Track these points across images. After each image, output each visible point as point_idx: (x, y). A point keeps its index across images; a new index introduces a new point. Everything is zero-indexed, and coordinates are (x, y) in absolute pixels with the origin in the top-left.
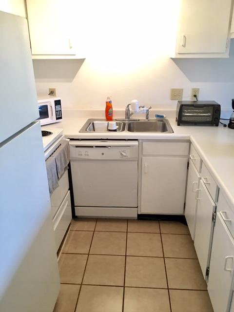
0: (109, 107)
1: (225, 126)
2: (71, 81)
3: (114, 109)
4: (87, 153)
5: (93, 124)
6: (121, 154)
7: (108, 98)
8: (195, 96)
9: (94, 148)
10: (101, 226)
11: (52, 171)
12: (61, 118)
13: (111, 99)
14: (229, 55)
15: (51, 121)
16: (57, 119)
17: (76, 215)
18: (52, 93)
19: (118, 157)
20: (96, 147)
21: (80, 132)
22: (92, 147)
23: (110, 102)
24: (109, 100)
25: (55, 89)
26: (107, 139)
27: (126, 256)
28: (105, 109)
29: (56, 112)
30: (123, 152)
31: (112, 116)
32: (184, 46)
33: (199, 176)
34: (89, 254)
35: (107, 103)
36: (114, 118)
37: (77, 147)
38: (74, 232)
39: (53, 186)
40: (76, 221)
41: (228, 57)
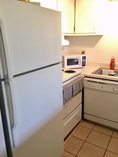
0: (113, 62)
2: (94, 47)
3: (116, 63)
4: (90, 85)
5: (102, 70)
6: (113, 89)
7: (113, 57)
9: (98, 83)
10: (97, 128)
11: (69, 90)
12: (85, 66)
13: (115, 58)
15: (79, 66)
16: (83, 66)
17: (84, 118)
18: (83, 53)
19: (111, 90)
20: (99, 83)
21: (91, 74)
22: (97, 82)
23: (114, 59)
24: (113, 58)
25: (85, 51)
26: (106, 79)
27: (106, 150)
28: (110, 63)
29: (82, 62)
30: (115, 88)
31: (114, 67)
34: (85, 141)
35: (111, 59)
36: (115, 68)
37: (88, 81)
38: (81, 127)
39: (68, 98)
40: (84, 121)
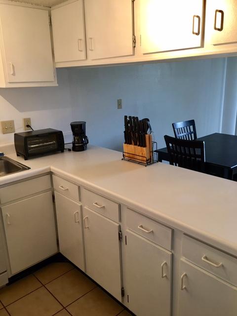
1: (69, 150)
8: (28, 126)
14: (58, 83)
32: (14, 74)
33: (80, 205)
41: (57, 85)
